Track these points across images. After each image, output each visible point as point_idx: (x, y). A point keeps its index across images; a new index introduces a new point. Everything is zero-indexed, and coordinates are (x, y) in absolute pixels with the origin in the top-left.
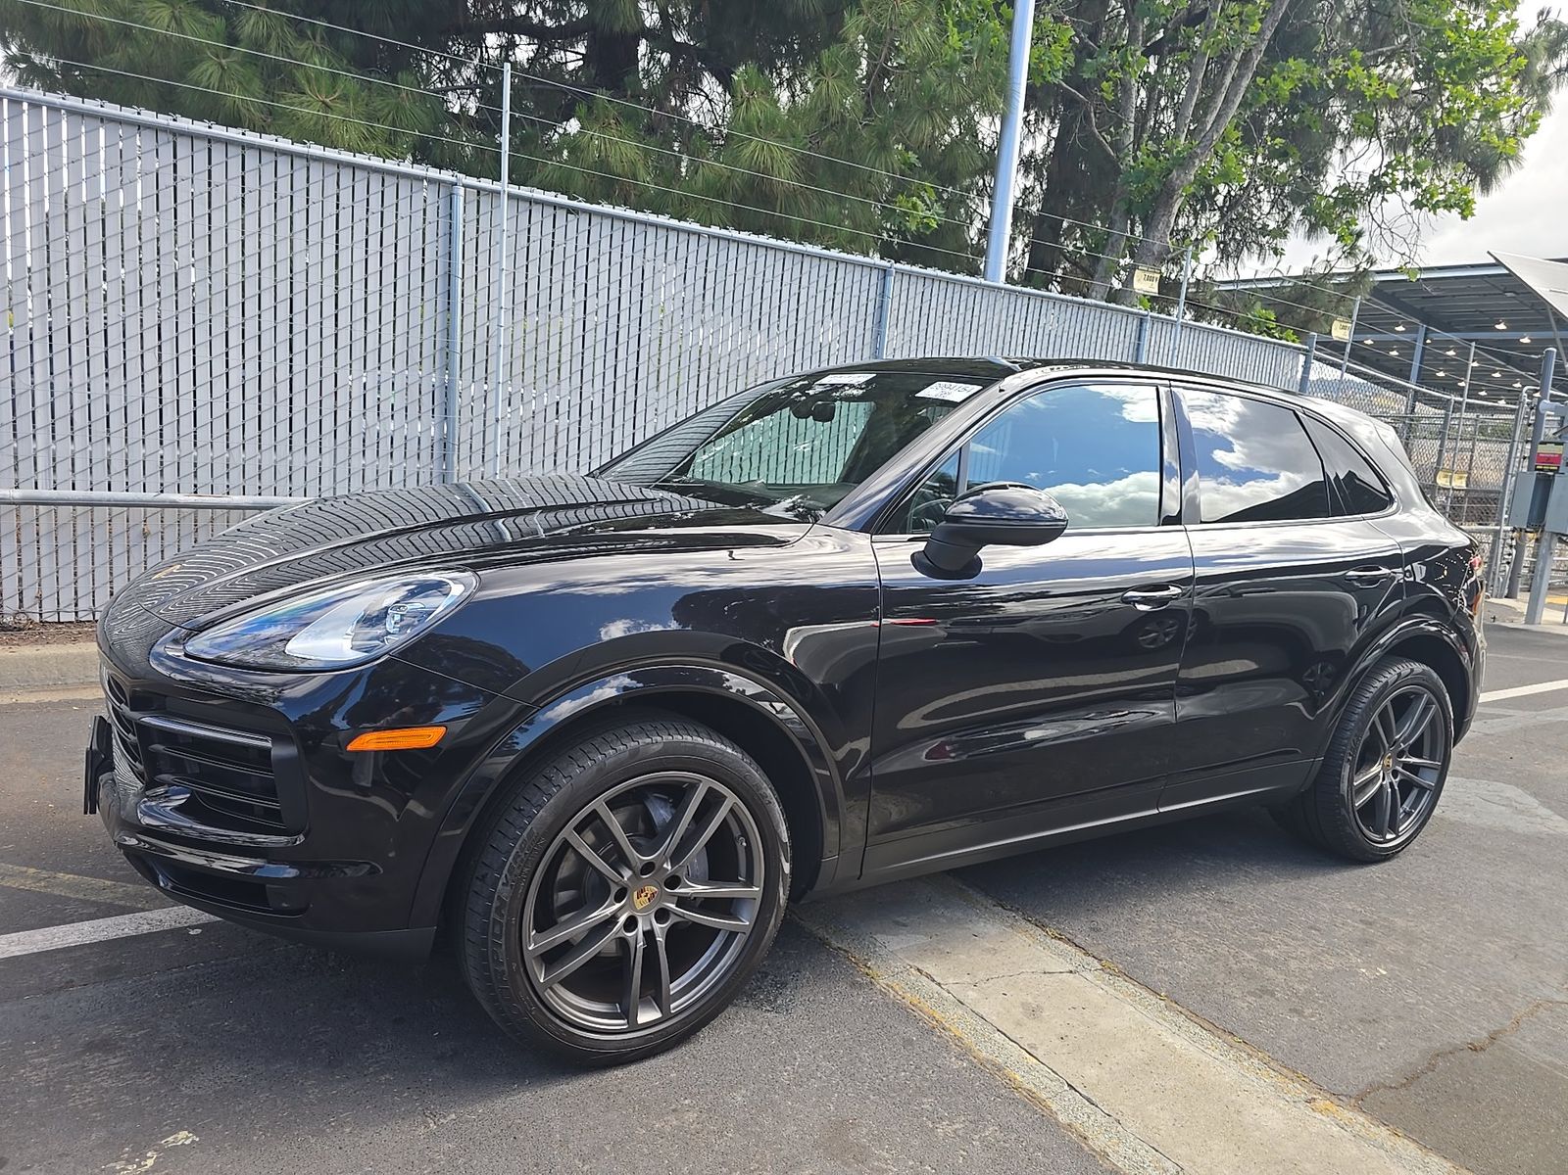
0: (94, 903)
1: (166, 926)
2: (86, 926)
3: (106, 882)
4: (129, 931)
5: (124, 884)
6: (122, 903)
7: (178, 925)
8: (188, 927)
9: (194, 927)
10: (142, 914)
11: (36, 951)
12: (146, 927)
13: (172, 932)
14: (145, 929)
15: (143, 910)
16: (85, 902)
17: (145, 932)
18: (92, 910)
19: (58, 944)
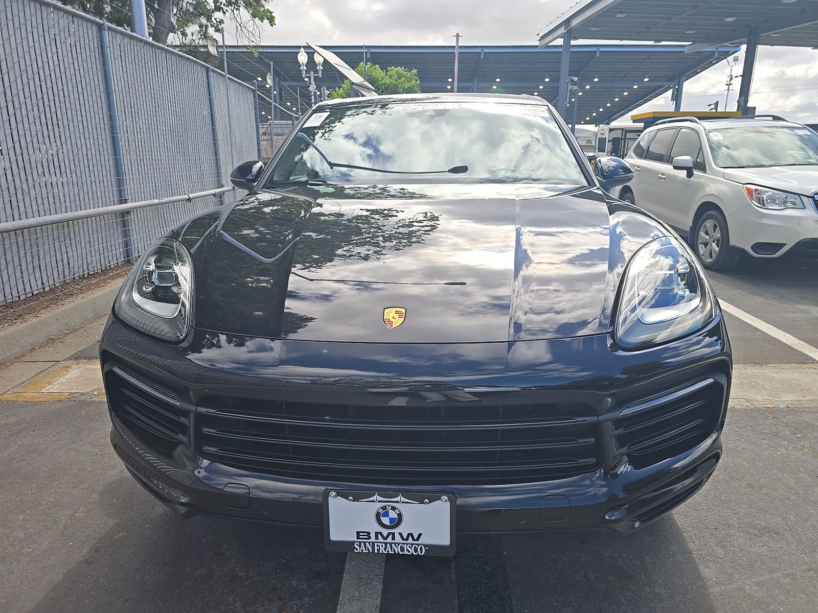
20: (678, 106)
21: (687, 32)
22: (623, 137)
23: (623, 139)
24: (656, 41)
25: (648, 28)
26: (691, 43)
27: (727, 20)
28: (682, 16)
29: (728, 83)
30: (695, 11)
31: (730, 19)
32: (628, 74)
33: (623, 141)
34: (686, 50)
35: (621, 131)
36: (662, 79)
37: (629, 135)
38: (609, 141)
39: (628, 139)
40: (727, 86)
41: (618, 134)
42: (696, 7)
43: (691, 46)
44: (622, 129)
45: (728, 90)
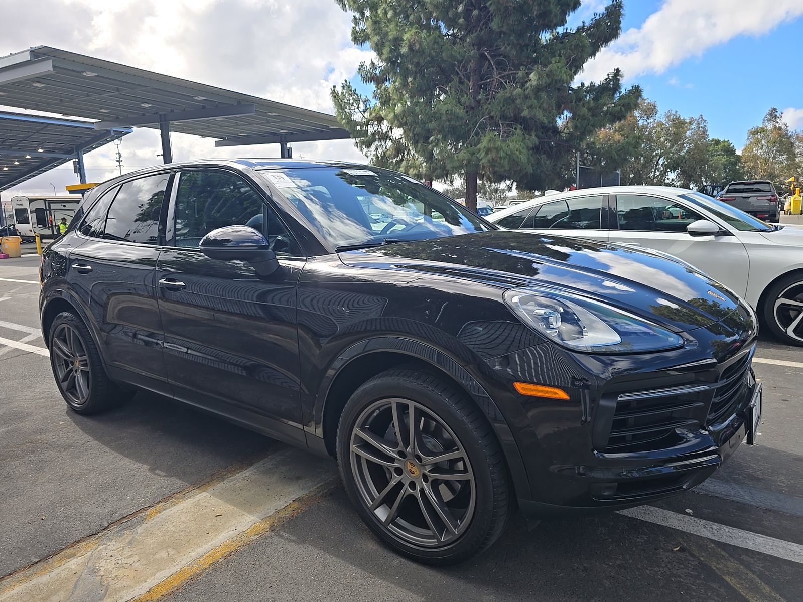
0: (742, 562)
1: (703, 522)
2: (750, 546)
3: (728, 580)
4: (726, 529)
5: (717, 571)
6: (723, 553)
7: (695, 519)
8: (692, 516)
9: (688, 514)
10: (714, 538)
11: (784, 542)
12: (714, 527)
13: (701, 517)
14: (715, 526)
15: (713, 541)
16: (748, 566)
17: (716, 524)
18: (744, 557)
19: (770, 540)
20: (83, 178)
21: (101, 111)
22: (47, 208)
23: (48, 210)
24: (65, 114)
25: (61, 101)
26: (100, 121)
27: (143, 105)
28: (102, 96)
29: (118, 159)
30: (117, 93)
31: (146, 106)
32: (19, 143)
33: (48, 212)
34: (95, 127)
35: (43, 201)
36: (56, 151)
37: (53, 206)
38: (31, 212)
39: (53, 209)
40: (118, 163)
41: (41, 205)
42: (118, 90)
43: (100, 123)
44: (45, 200)
45: (120, 165)
